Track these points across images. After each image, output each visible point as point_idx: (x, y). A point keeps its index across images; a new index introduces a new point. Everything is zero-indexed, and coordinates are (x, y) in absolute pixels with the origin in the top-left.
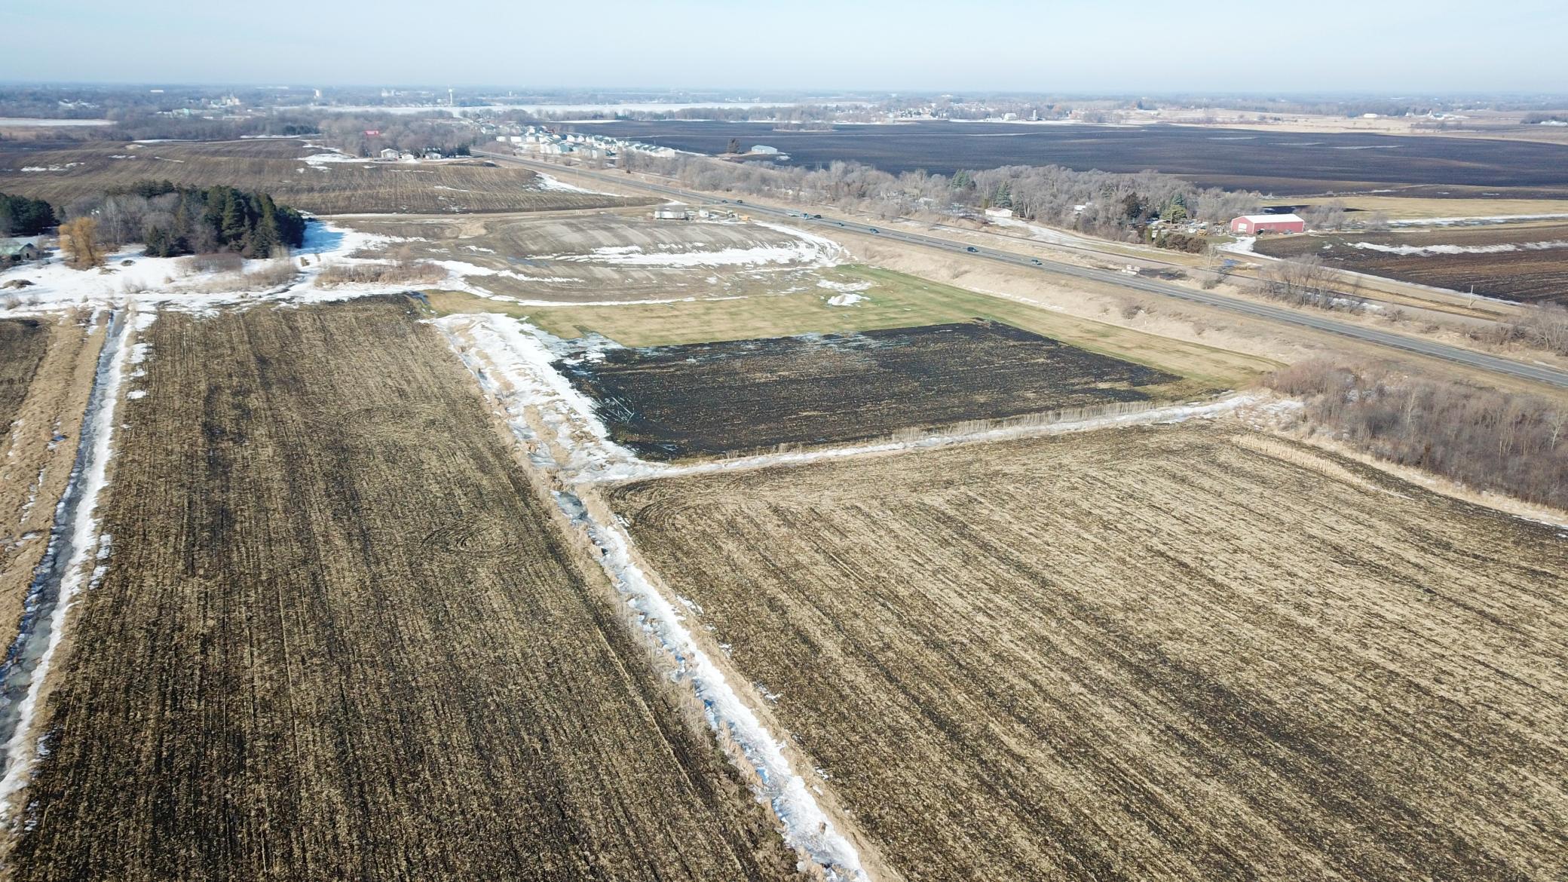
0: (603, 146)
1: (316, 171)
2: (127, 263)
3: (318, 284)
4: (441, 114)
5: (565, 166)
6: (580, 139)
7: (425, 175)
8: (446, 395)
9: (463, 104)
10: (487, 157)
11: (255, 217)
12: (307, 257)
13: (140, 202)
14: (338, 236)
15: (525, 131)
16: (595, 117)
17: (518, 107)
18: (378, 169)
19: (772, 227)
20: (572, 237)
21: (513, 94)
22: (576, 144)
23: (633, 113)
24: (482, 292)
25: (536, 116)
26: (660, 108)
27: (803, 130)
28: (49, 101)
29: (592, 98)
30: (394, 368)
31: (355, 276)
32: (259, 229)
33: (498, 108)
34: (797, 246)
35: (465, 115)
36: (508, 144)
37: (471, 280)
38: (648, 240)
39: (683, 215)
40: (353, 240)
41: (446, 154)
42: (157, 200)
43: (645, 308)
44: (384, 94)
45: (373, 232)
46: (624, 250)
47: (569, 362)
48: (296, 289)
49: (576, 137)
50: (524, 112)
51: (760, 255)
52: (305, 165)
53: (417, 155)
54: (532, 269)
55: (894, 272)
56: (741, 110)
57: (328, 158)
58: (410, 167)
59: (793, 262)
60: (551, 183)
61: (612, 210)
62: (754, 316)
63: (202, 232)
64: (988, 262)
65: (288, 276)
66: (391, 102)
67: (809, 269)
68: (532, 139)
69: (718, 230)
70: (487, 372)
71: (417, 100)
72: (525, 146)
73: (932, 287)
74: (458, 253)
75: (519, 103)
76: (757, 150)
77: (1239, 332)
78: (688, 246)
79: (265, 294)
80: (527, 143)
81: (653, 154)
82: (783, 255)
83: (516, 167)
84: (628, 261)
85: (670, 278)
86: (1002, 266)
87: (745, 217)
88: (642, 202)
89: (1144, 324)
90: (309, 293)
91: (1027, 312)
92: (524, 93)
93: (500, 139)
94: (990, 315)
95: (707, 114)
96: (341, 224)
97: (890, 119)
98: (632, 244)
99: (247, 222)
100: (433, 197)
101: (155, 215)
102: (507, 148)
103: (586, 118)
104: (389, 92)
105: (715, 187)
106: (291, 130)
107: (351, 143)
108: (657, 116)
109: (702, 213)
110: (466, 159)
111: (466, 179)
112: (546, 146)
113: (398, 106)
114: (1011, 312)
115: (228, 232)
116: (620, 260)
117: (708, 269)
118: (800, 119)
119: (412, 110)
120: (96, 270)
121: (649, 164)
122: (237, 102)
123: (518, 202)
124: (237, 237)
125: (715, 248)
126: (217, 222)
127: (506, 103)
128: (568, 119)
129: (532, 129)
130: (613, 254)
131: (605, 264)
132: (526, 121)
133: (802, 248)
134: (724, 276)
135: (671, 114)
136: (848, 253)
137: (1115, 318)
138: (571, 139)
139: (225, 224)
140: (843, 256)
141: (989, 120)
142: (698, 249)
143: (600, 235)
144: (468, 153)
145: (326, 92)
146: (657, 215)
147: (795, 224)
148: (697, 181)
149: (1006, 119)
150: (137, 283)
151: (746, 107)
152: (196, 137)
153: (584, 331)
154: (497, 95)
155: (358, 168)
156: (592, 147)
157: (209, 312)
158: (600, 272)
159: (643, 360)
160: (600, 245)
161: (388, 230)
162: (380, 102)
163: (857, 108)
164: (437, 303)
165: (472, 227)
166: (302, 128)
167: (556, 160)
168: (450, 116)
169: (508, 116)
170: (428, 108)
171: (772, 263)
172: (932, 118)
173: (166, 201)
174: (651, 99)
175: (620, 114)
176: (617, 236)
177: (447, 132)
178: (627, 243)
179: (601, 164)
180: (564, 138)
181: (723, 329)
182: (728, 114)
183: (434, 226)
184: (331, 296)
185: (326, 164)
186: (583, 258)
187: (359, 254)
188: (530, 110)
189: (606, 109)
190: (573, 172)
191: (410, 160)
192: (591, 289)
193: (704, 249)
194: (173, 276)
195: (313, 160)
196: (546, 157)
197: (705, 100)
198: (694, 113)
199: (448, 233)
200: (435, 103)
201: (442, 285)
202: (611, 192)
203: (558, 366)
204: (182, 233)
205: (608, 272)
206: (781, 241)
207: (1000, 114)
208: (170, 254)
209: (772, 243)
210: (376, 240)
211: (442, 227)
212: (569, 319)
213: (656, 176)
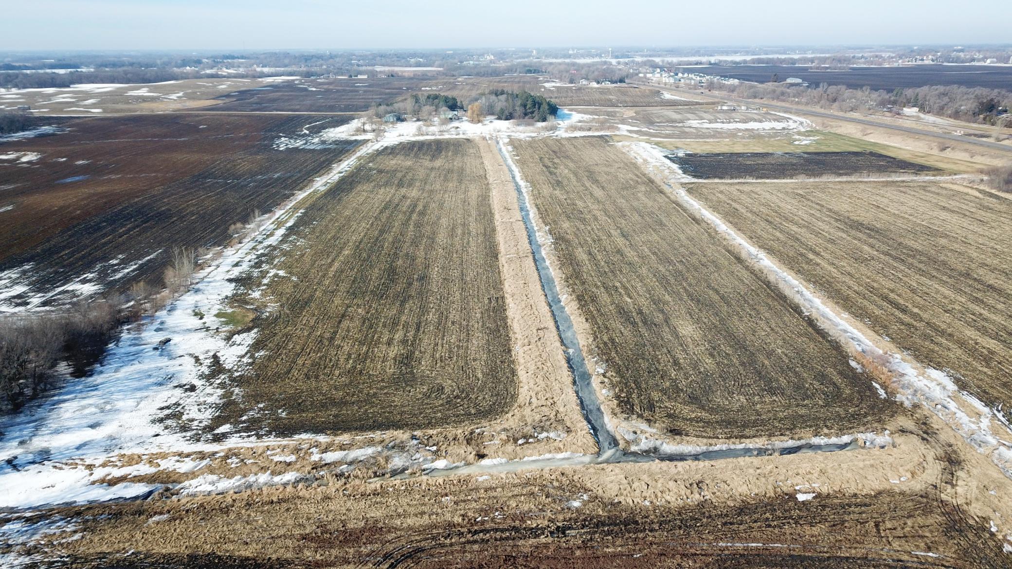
0: (698, 78)
1: (550, 90)
2: (491, 122)
3: (566, 131)
4: (605, 63)
5: (677, 87)
6: (686, 75)
7: (603, 91)
8: (623, 162)
9: (617, 57)
10: (635, 84)
11: (540, 104)
12: (559, 122)
13: (493, 97)
14: (570, 115)
15: (654, 71)
16: (697, 64)
17: (650, 59)
18: (580, 89)
19: (778, 114)
20: (675, 116)
21: (647, 51)
22: (682, 78)
23: (720, 61)
24: (635, 136)
25: (661, 63)
26: (738, 58)
27: (829, 70)
28: (404, 58)
29: (697, 53)
30: (602, 155)
31: (581, 129)
32: (541, 110)
33: (639, 59)
34: (788, 122)
35: (619, 63)
36: (645, 77)
37: (630, 131)
38: (713, 118)
39: (732, 108)
40: (576, 117)
41: (612, 82)
42: (500, 97)
43: (705, 142)
44: (571, 52)
45: (585, 114)
46: (700, 121)
47: (670, 156)
48: (557, 133)
49: (683, 74)
50: (654, 61)
51: (767, 125)
52: (544, 87)
53: (598, 83)
54: (656, 128)
55: (835, 134)
56: (792, 59)
57: (553, 84)
58: (595, 88)
59: (784, 129)
60: (667, 96)
61: (697, 106)
62: (755, 146)
63: (519, 110)
64: (885, 129)
65: (554, 128)
66: (576, 56)
67: (791, 132)
68: (659, 75)
69: (749, 115)
70: (638, 157)
71: (590, 55)
72: (655, 79)
73: (851, 139)
74: (623, 121)
75: (650, 56)
76: (790, 80)
77: (991, 157)
78: (732, 120)
79: (547, 134)
80: (656, 77)
81: (726, 82)
82: (779, 126)
83: (650, 88)
84: (701, 126)
85: (719, 133)
86: (889, 130)
87: (765, 109)
88: (713, 103)
89: (948, 153)
90: (562, 134)
91: (891, 149)
92: (654, 50)
93: (641, 75)
94: (870, 149)
95: (768, 61)
96: (571, 110)
97: (900, 63)
98: (704, 119)
99: (537, 106)
100: (610, 100)
101: (501, 103)
102: (644, 80)
103: (691, 65)
104: (573, 51)
105: (755, 97)
106: (530, 71)
107: (565, 77)
108: (735, 63)
109: (743, 108)
110: (623, 85)
111: (624, 93)
112: (666, 79)
113: (579, 58)
114: (884, 149)
115: (529, 111)
116: (698, 126)
117: (739, 130)
118: (831, 63)
119: (588, 61)
120: (480, 124)
121: (721, 87)
122: (492, 57)
123: (651, 103)
124: (532, 113)
125: (745, 121)
126: (525, 106)
127: (642, 56)
128: (680, 65)
129: (658, 70)
130: (694, 123)
131: (690, 127)
132: (654, 66)
133: (791, 122)
134: (746, 133)
135: (745, 62)
136: (814, 125)
137: (935, 151)
138: (680, 75)
139: (528, 107)
140: (812, 127)
141: (973, 63)
142: (736, 122)
143: (689, 116)
144: (624, 82)
145: (538, 50)
146: (719, 108)
147: (791, 113)
148: (745, 94)
149: (988, 63)
150: (498, 128)
151: (796, 57)
152: (484, 75)
153: (677, 148)
154: (638, 51)
155: (570, 89)
156: (692, 79)
157: (527, 139)
158: (687, 130)
159: (701, 156)
160: (689, 119)
161: (592, 113)
162: (569, 56)
163: (877, 56)
164: (616, 138)
165: (629, 113)
166: (535, 70)
167: (671, 85)
168: (611, 64)
169: (644, 64)
170: (597, 60)
171: (773, 129)
172: (932, 63)
173: (503, 98)
174: (736, 52)
175: (713, 62)
176: (698, 116)
177: (613, 71)
178: (702, 118)
179: (695, 87)
180: (677, 74)
181: (739, 149)
182: (782, 61)
183: (611, 112)
184: (573, 135)
185: (553, 87)
186: (681, 125)
187: (580, 122)
188: (658, 60)
189: (704, 59)
190: (680, 91)
191: (594, 85)
192: (683, 135)
193: (739, 122)
194: (509, 126)
195: (547, 85)
196: (666, 84)
197: (773, 52)
198: (760, 61)
199: (618, 115)
200: (601, 57)
201: (617, 133)
202: (699, 99)
203: (665, 157)
204: (511, 110)
205: (692, 130)
206: (779, 119)
207: (984, 59)
208: (507, 119)
209: (775, 120)
210: (586, 117)
211: (615, 112)
212: (672, 144)
213: (725, 93)
